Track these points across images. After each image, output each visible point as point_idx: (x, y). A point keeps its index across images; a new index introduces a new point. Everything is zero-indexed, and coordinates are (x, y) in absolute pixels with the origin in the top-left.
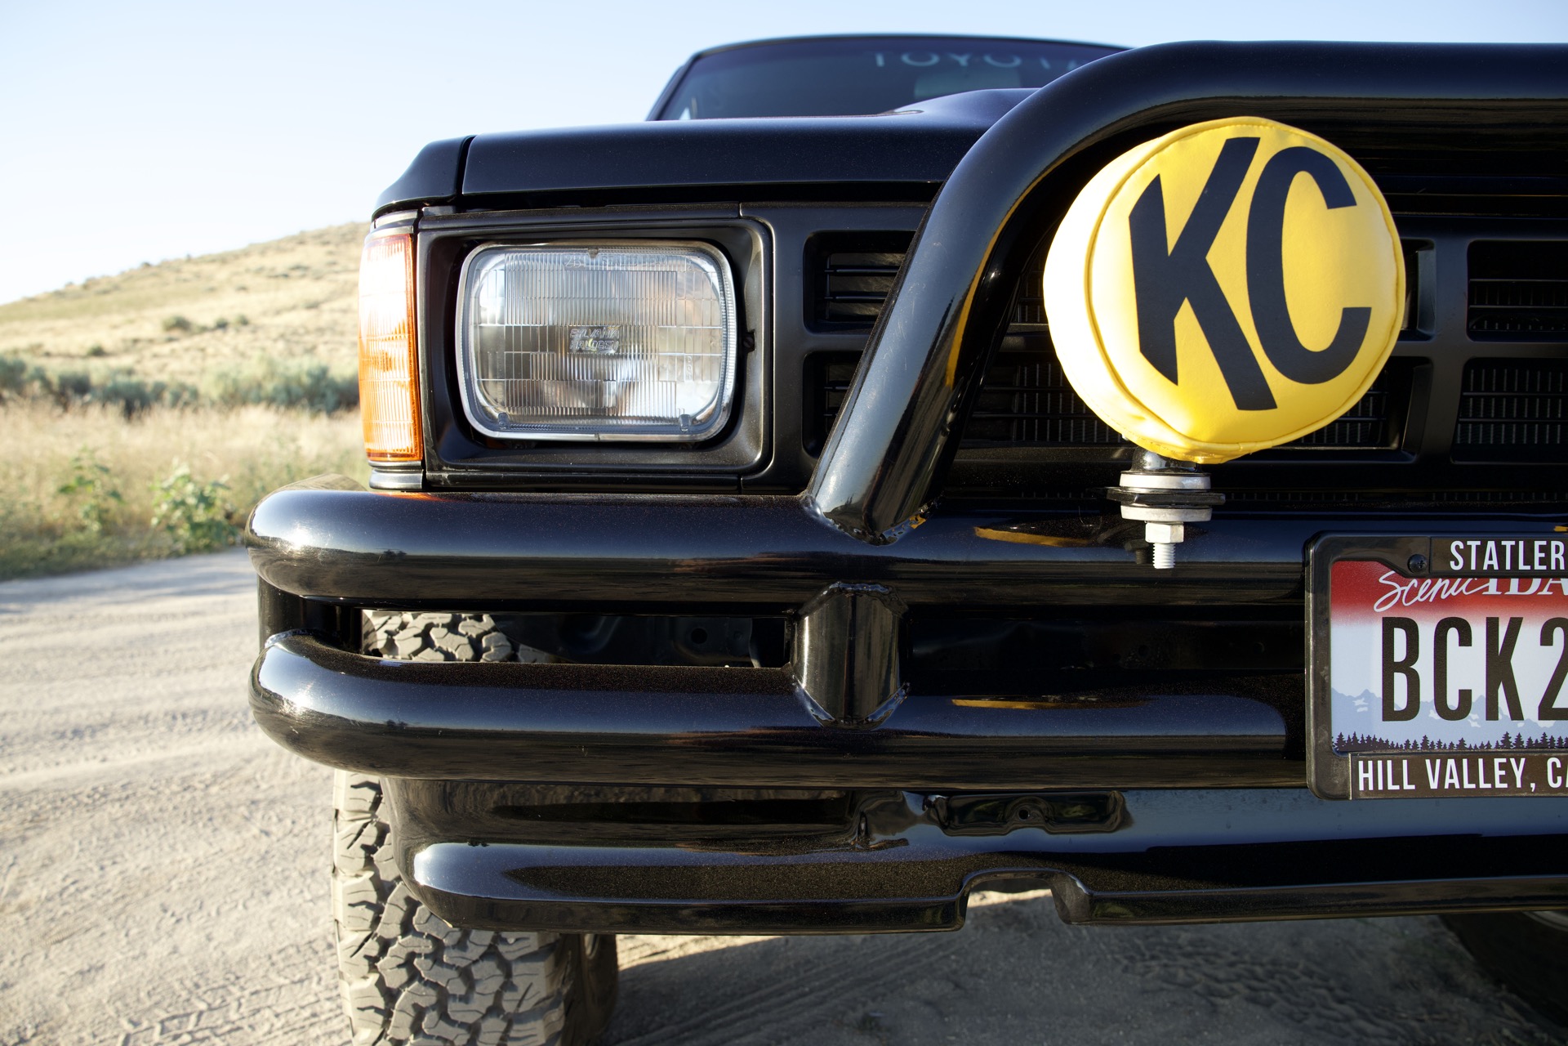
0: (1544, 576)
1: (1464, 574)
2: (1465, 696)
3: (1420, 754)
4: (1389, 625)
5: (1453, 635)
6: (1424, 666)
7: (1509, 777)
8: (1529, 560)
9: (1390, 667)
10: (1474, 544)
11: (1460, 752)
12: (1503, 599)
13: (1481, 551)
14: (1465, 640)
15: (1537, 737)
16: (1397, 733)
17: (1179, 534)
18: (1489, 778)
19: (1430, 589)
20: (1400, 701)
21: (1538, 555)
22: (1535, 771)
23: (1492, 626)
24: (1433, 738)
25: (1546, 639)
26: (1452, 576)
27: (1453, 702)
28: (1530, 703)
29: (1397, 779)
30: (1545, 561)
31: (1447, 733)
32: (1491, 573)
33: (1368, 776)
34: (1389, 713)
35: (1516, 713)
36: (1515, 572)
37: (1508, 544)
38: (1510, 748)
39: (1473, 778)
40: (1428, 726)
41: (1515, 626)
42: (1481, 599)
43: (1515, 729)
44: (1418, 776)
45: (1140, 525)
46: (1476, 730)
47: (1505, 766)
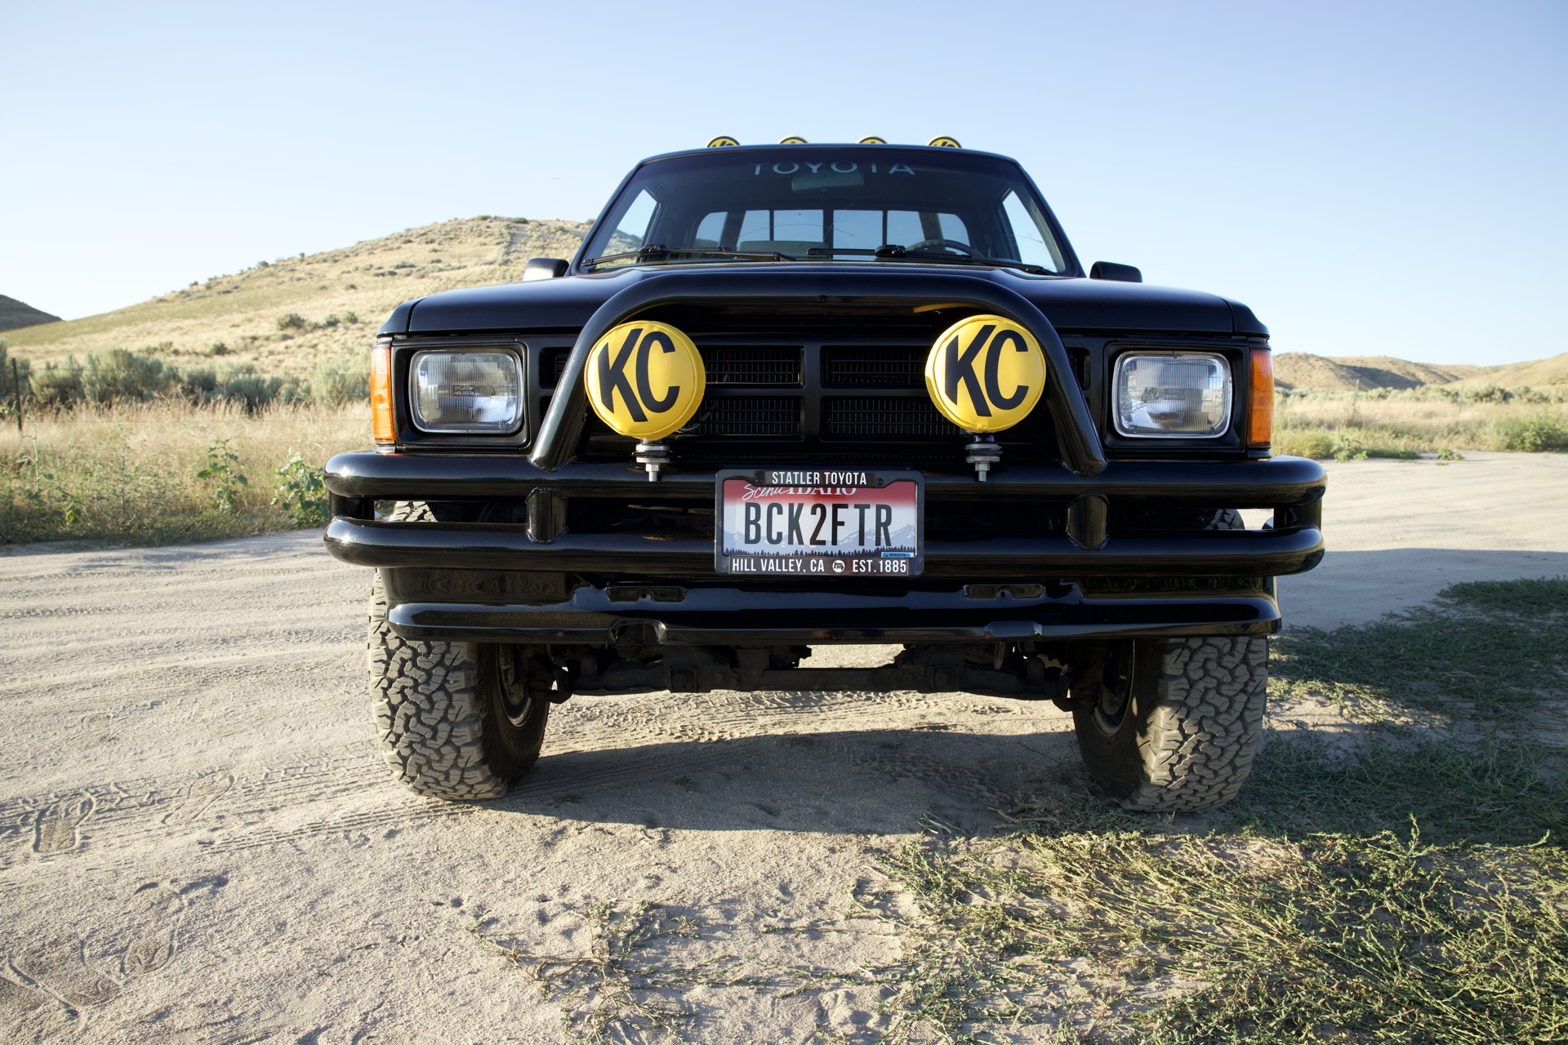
0: (812, 486)
1: (779, 485)
2: (780, 535)
3: (758, 558)
4: (748, 506)
5: (775, 510)
6: (763, 522)
7: (795, 567)
8: (805, 480)
9: (748, 522)
10: (782, 473)
11: (777, 557)
12: (795, 496)
13: (785, 476)
14: (780, 512)
15: (809, 552)
16: (751, 549)
17: (657, 468)
18: (787, 567)
19: (766, 491)
20: (753, 536)
21: (808, 478)
22: (806, 565)
23: (791, 506)
24: (766, 551)
25: (814, 512)
26: (775, 486)
27: (774, 537)
28: (807, 538)
29: (749, 567)
30: (812, 480)
31: (772, 549)
32: (789, 486)
33: (738, 566)
34: (748, 541)
35: (801, 542)
36: (799, 486)
37: (796, 473)
38: (797, 555)
39: (780, 567)
40: (764, 546)
41: (800, 507)
42: (787, 496)
43: (800, 548)
44: (758, 565)
45: (644, 465)
46: (784, 548)
47: (794, 563)
